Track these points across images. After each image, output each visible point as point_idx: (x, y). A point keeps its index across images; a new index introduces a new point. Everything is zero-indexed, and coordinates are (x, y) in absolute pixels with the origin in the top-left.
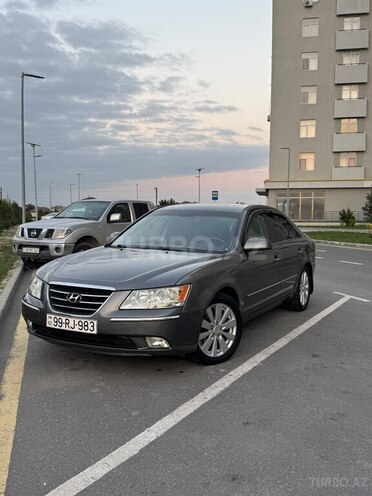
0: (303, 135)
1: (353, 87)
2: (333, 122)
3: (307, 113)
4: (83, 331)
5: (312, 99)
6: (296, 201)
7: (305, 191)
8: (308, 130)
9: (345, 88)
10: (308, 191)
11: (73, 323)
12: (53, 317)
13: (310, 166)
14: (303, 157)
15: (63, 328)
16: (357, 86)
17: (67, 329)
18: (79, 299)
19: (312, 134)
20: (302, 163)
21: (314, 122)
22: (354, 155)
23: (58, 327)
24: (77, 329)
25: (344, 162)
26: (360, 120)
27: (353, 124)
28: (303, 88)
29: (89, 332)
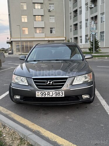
0: (23, 21)
1: (39, 4)
2: (33, 16)
3: (24, 13)
4: (57, 96)
5: (25, 8)
6: (23, 45)
7: (26, 42)
8: (25, 19)
9: (36, 4)
10: (27, 42)
11: (52, 94)
12: (40, 92)
13: (27, 33)
14: (24, 29)
15: (47, 96)
16: (40, 4)
17: (49, 96)
18: (53, 83)
19: (26, 21)
20: (24, 31)
21: (26, 16)
22: (41, 29)
23: (43, 96)
24: (54, 96)
25: (38, 31)
26: (42, 16)
27: (40, 18)
28: (21, 3)
29: (60, 96)
